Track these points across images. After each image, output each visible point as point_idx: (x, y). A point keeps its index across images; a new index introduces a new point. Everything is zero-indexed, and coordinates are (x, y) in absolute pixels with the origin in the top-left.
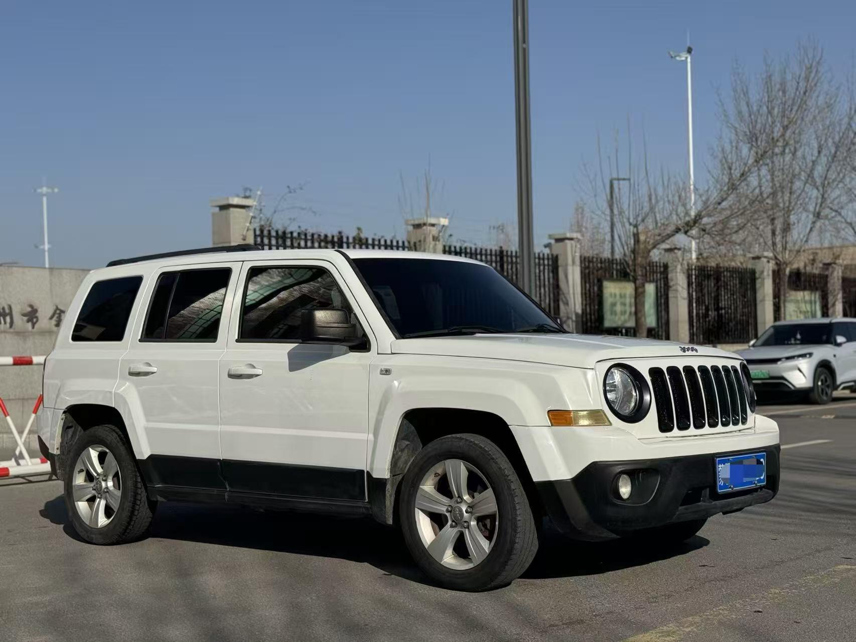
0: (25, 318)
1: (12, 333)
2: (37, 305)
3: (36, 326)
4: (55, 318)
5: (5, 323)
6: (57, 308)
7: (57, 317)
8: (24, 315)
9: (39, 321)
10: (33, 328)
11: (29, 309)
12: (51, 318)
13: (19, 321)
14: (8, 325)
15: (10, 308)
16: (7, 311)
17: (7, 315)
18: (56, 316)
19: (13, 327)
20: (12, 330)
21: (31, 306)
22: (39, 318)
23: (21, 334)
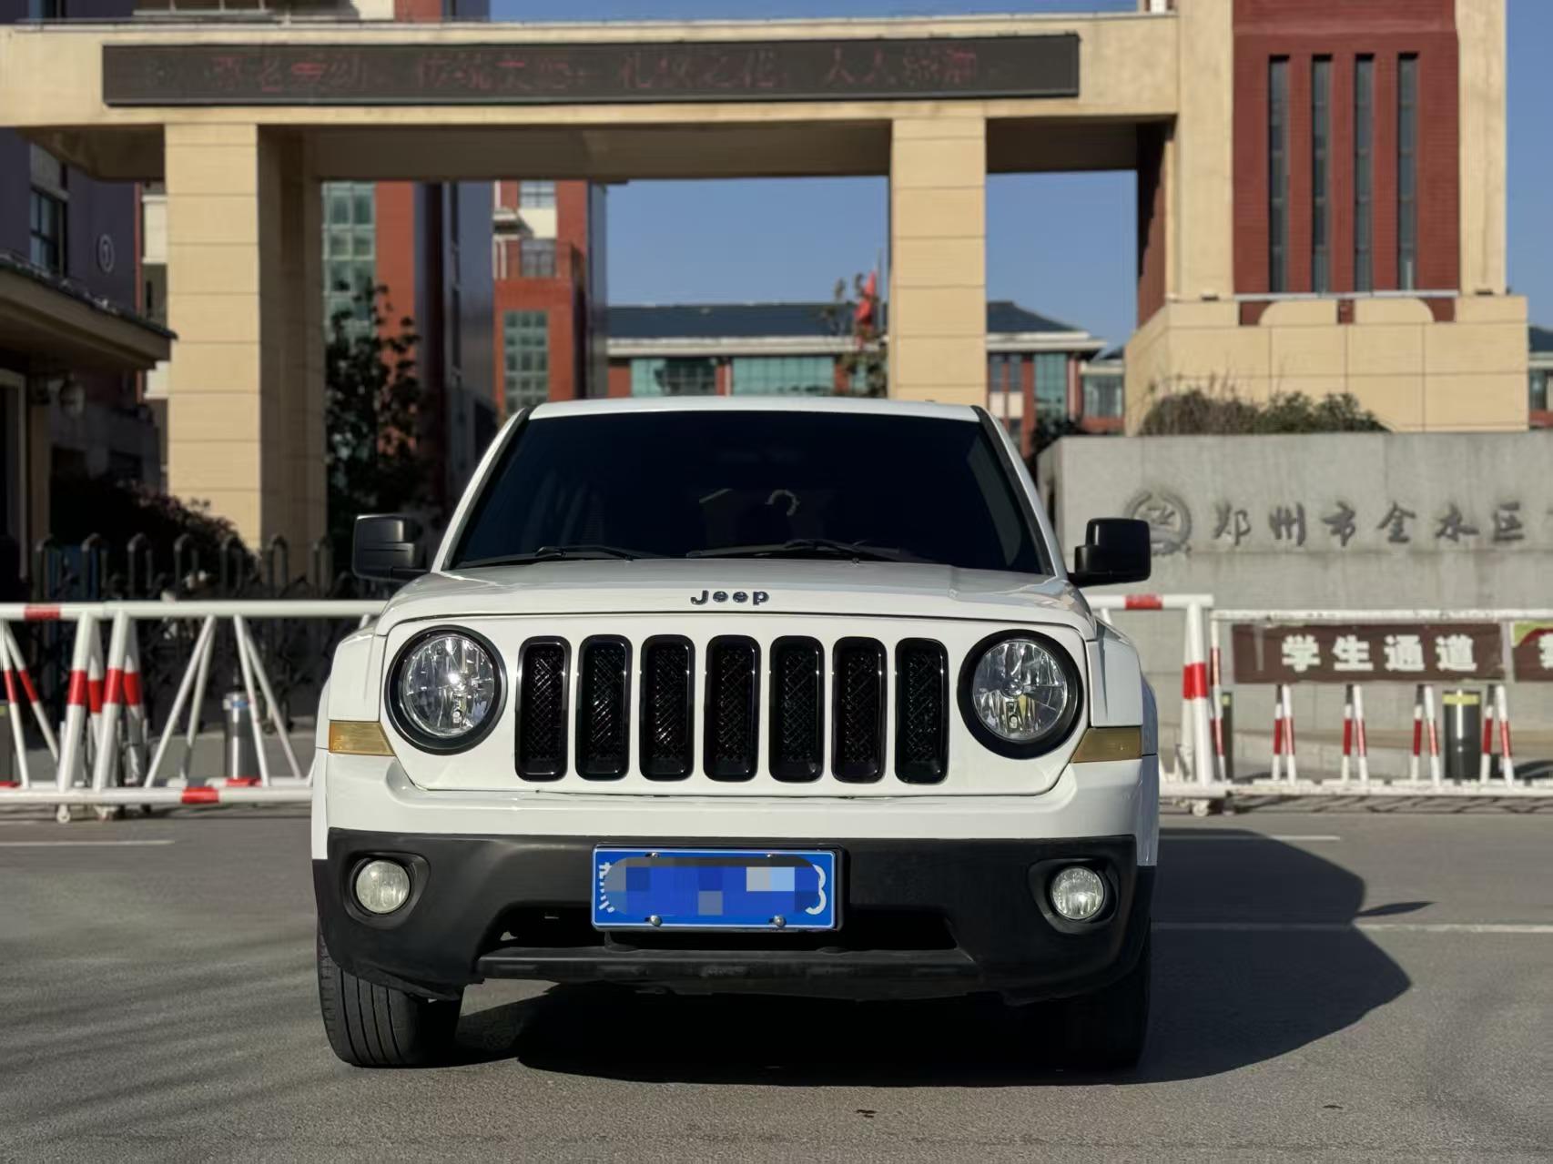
0: (1330, 528)
1: (1299, 554)
2: (1354, 502)
3: (1351, 541)
4: (1390, 526)
5: (1290, 536)
6: (1395, 508)
7: (1395, 525)
8: (1327, 521)
9: (1357, 533)
10: (1344, 543)
11: (1338, 510)
12: (1383, 525)
13: (1318, 533)
14: (1294, 540)
15: (1301, 511)
16: (1295, 515)
17: (1294, 521)
18: (1393, 521)
19: (1306, 542)
20: (1301, 549)
21: (1342, 505)
22: (1358, 526)
23: (1320, 556)
